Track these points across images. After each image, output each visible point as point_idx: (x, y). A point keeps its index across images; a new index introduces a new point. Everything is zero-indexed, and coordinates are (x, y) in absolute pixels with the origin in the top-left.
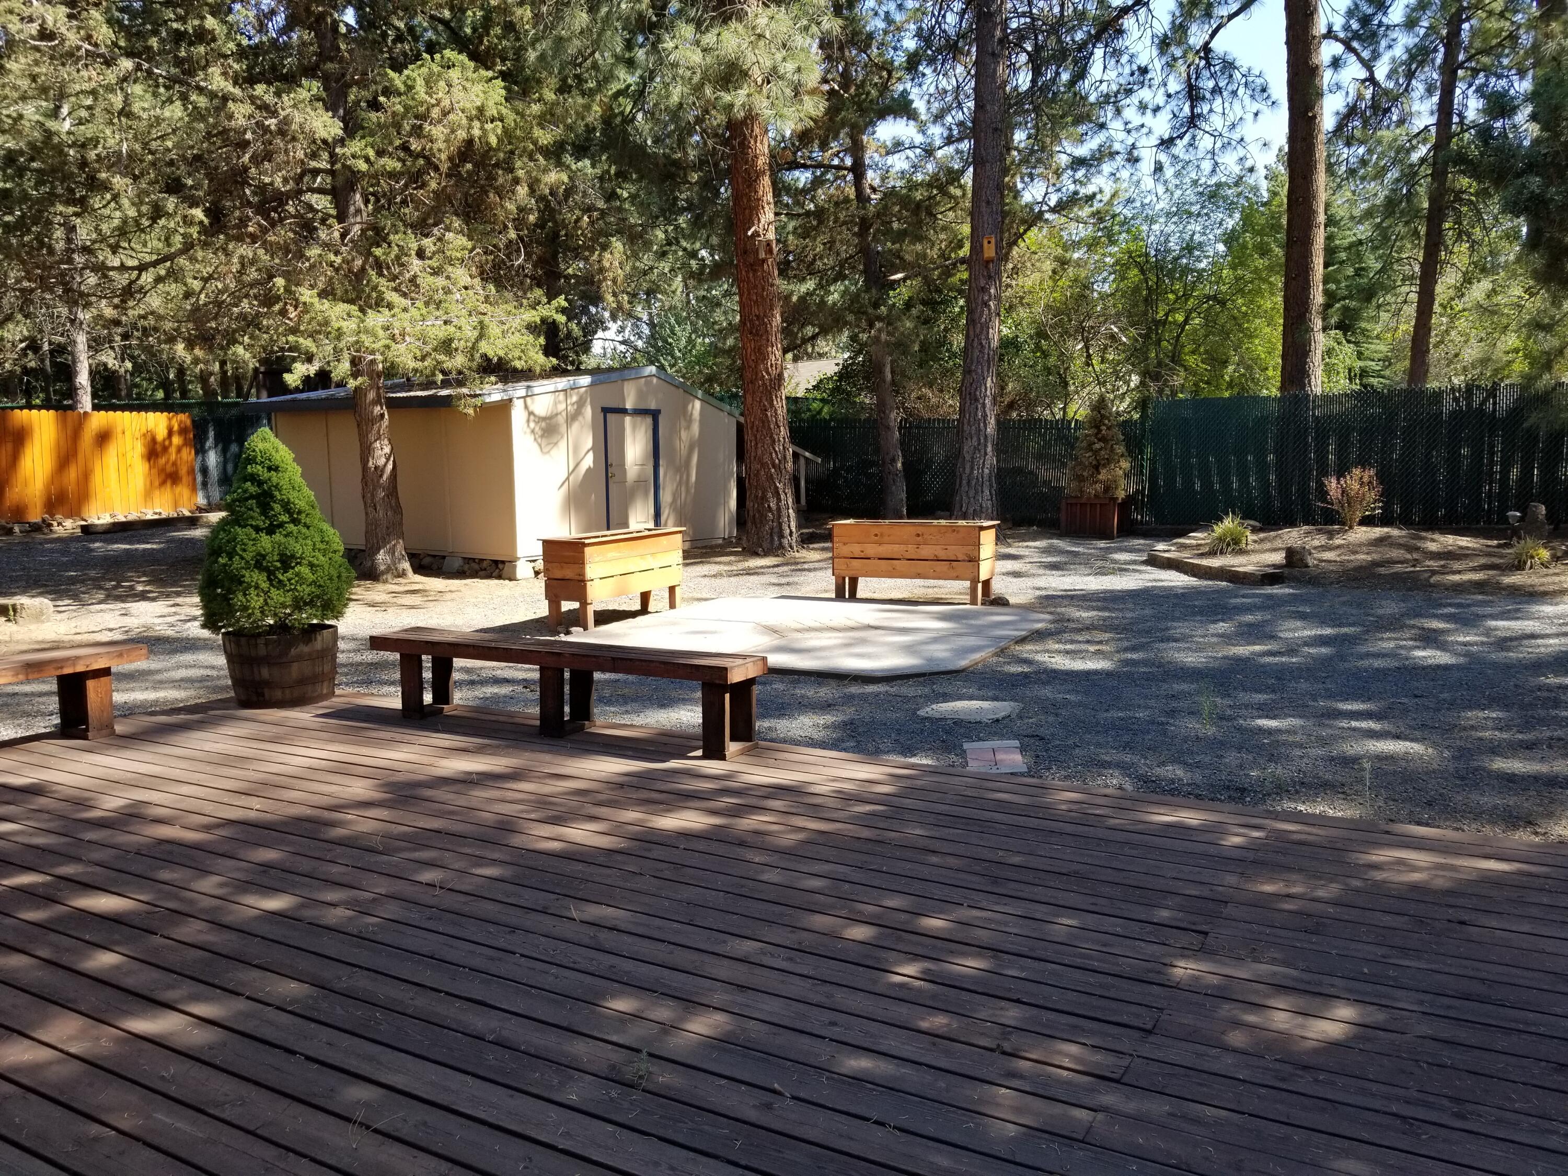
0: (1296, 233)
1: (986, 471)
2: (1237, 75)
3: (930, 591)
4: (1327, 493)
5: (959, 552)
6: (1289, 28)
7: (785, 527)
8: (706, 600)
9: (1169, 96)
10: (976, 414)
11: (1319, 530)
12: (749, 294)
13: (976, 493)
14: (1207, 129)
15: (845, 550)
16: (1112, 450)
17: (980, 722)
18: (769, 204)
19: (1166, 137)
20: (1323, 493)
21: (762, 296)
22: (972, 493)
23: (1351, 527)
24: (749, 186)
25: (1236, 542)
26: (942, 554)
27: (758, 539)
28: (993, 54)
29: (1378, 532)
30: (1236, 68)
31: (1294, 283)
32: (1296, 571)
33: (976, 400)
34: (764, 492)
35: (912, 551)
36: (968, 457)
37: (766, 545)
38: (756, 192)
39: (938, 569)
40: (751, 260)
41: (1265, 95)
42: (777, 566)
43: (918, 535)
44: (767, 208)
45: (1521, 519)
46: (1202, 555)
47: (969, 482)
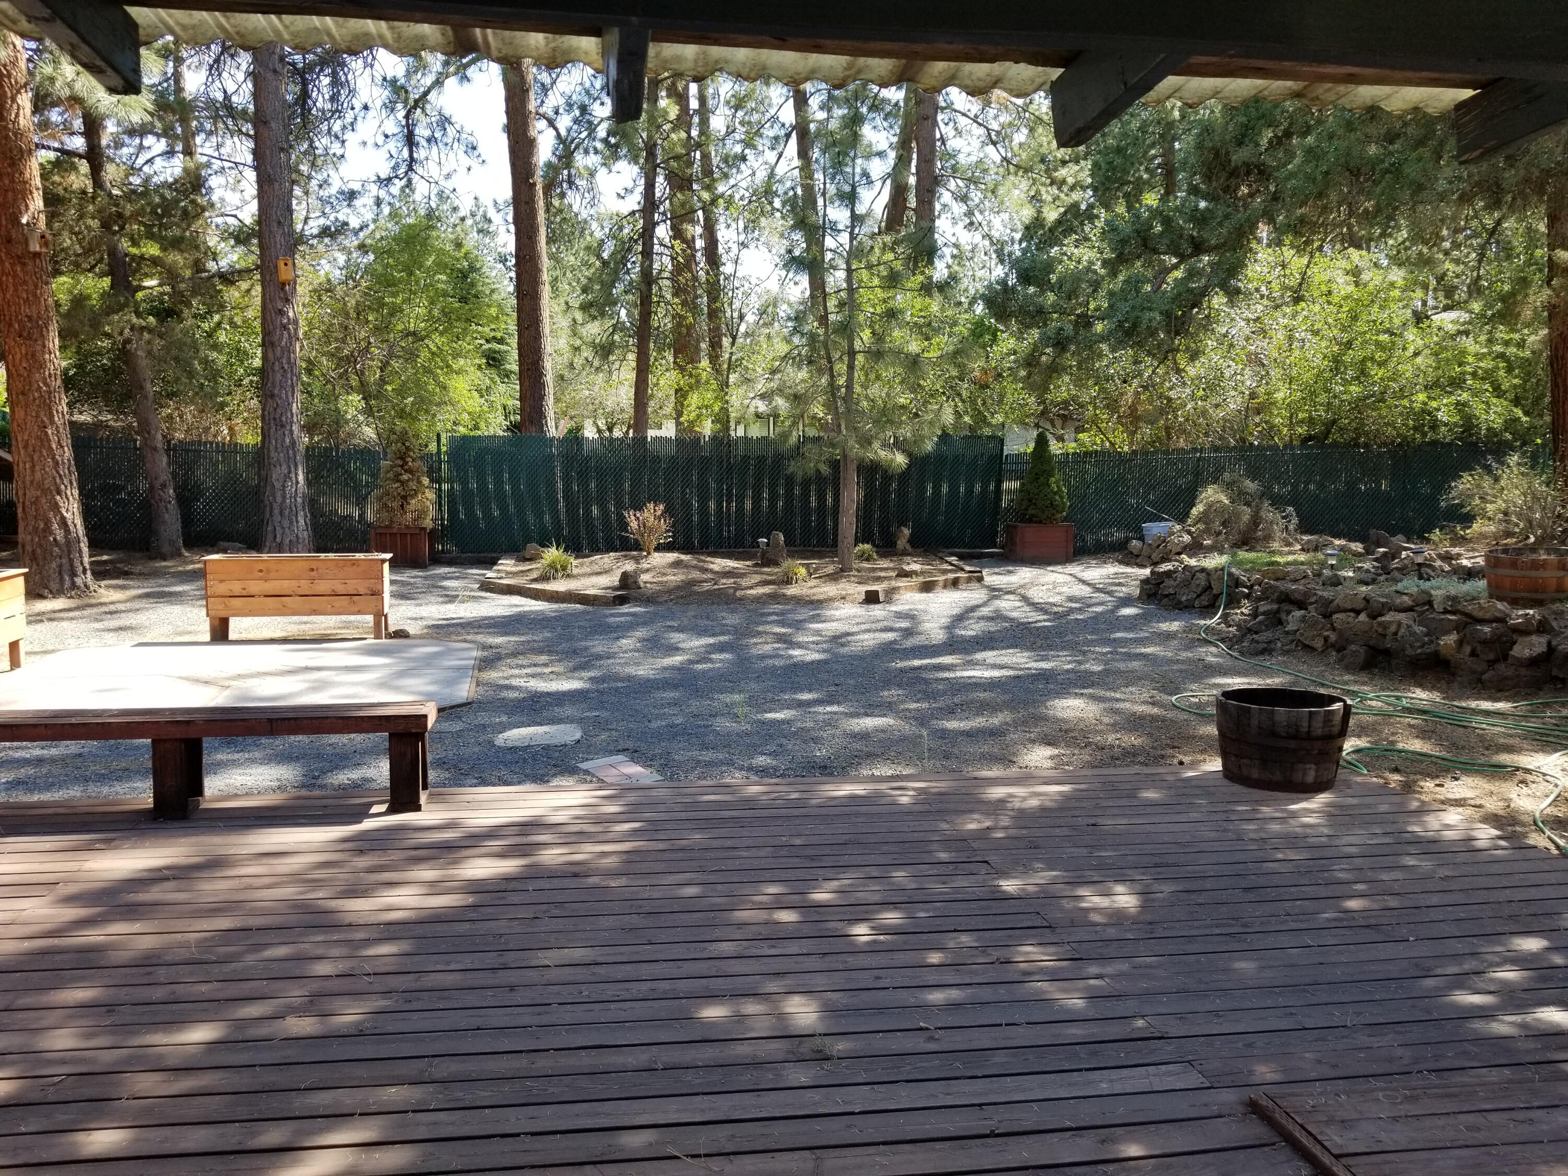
0: (525, 287)
1: (299, 500)
2: (451, 131)
3: (303, 627)
4: (627, 524)
5: (361, 586)
6: (508, 99)
7: (77, 563)
8: (53, 651)
9: (387, 136)
10: (284, 441)
11: (625, 556)
12: (16, 290)
13: (291, 523)
14: (425, 175)
15: (222, 588)
16: (419, 482)
17: (566, 745)
18: (38, 189)
19: (383, 176)
20: (624, 525)
21: (35, 295)
22: (286, 523)
23: (649, 553)
24: (13, 164)
25: (564, 568)
26: (341, 589)
27: (42, 578)
28: (275, 71)
29: (672, 556)
30: (450, 123)
31: (527, 332)
32: (633, 593)
33: (283, 426)
34: (48, 523)
35: (305, 587)
36: (278, 485)
37: (54, 586)
38: (21, 173)
39: (337, 604)
40: (19, 250)
41: (476, 153)
42: (70, 610)
43: (312, 570)
44: (35, 194)
45: (768, 544)
46: (535, 580)
47: (281, 513)
